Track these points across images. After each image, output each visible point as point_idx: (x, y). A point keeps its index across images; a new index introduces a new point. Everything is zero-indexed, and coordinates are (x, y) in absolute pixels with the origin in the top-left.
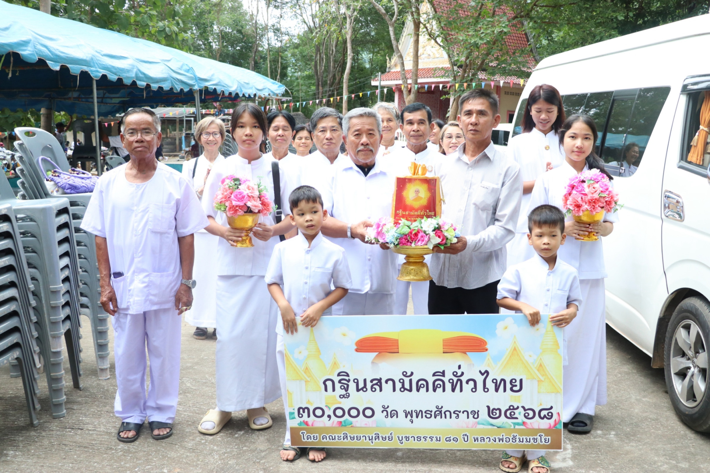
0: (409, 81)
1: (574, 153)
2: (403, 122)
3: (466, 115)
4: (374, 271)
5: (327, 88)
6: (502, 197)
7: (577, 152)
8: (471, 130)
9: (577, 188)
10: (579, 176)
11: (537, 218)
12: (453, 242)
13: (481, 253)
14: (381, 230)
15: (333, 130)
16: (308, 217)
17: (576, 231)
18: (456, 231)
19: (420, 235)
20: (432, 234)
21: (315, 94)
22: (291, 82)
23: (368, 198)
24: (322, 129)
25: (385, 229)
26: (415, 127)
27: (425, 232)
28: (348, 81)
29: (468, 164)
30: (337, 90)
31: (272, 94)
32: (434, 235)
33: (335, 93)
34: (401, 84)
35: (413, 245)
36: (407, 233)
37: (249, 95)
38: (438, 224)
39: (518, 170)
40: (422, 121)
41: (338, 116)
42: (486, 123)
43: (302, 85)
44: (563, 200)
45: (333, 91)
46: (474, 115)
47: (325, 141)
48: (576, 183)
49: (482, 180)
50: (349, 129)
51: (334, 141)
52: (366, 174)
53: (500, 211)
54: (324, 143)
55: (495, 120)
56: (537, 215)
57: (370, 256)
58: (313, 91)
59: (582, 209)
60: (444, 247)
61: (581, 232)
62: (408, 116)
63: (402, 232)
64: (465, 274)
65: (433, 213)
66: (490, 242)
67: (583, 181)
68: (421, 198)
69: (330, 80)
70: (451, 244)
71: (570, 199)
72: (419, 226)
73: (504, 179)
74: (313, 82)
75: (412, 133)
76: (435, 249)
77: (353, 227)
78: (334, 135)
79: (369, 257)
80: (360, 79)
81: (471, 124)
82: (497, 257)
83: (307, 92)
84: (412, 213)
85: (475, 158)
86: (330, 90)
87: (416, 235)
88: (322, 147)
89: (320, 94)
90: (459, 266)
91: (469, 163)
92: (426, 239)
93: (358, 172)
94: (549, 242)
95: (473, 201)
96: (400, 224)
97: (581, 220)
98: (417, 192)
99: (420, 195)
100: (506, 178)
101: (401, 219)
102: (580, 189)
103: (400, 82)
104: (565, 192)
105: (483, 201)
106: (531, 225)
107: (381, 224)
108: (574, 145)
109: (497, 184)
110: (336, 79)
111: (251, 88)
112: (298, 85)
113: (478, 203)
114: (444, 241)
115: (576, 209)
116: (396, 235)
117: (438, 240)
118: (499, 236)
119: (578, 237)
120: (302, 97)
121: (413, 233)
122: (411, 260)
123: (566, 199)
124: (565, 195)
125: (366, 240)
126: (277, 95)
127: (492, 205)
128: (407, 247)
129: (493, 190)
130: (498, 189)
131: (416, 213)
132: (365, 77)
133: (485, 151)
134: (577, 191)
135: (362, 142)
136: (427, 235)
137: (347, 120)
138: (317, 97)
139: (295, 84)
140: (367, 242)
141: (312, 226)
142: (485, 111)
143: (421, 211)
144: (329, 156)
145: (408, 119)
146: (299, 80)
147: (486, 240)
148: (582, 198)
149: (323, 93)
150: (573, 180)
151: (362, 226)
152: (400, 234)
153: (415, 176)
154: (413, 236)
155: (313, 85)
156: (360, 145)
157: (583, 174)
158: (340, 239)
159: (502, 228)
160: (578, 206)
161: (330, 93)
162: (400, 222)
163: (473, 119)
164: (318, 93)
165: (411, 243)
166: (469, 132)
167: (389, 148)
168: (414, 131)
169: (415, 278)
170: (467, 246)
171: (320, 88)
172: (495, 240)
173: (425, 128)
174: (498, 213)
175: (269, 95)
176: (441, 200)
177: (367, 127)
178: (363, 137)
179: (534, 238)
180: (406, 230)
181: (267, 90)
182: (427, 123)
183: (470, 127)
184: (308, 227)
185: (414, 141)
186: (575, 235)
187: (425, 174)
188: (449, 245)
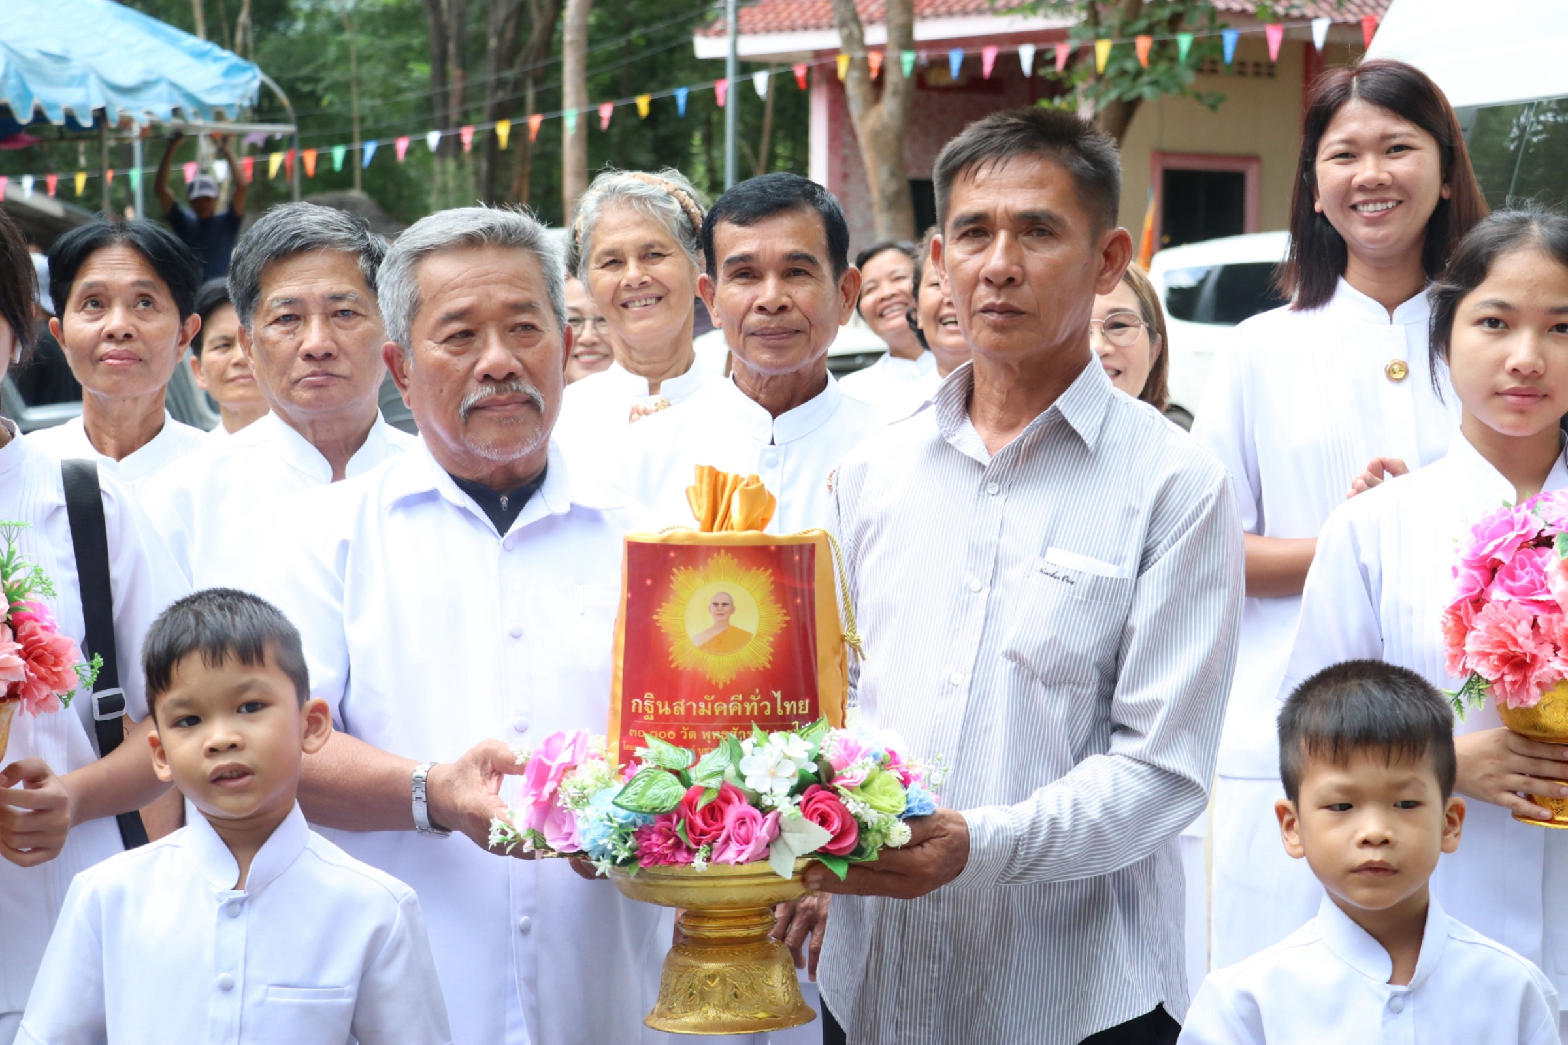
0: (876, 35)
1: (1499, 401)
2: (711, 267)
3: (964, 235)
4: (547, 984)
5: (486, 74)
6: (1140, 620)
7: (1513, 392)
8: (987, 310)
9: (1513, 577)
10: (1518, 517)
11: (1319, 719)
12: (891, 844)
13: (1047, 888)
14: (554, 794)
15: (335, 314)
16: (218, 731)
17: (1514, 780)
18: (914, 786)
19: (731, 814)
20: (788, 808)
21: (427, 105)
22: (312, 43)
23: (516, 637)
24: (283, 311)
25: (569, 788)
26: (769, 290)
27: (756, 801)
28: (583, 39)
29: (981, 466)
30: (537, 82)
31: (189, 109)
32: (797, 812)
33: (530, 95)
34: (835, 52)
35: (699, 862)
36: (670, 804)
37: (70, 118)
38: (818, 759)
39: (1213, 489)
40: (799, 265)
41: (362, 245)
42: (1056, 271)
43: (363, 59)
44: (1447, 632)
45: (518, 85)
46: (1002, 237)
47: (301, 367)
48: (1507, 549)
49: (1048, 542)
50: (415, 309)
51: (342, 367)
52: (503, 522)
53: (1132, 687)
54: (295, 375)
55: (1107, 255)
56: (1325, 705)
57: (529, 911)
58: (420, 85)
59: (1535, 675)
60: (852, 867)
61: (1540, 786)
62: (736, 239)
63: (646, 802)
64: (979, 993)
65: (804, 706)
66: (1082, 835)
67: (1544, 542)
68: (743, 637)
69: (500, 34)
70: (886, 848)
71: (1480, 625)
72: (730, 771)
73: (1149, 534)
74: (416, 42)
75: (754, 318)
76: (815, 877)
77: (439, 779)
78: (343, 336)
79: (523, 919)
80: (647, 23)
81: (988, 281)
82: (1130, 904)
83: (390, 93)
84: (703, 710)
85: (1012, 439)
86: (501, 84)
87: (714, 812)
88: (287, 394)
89: (454, 101)
90: (949, 955)
91: (986, 460)
92: (762, 831)
93: (464, 511)
94: (1389, 834)
95: (1004, 645)
96: (638, 761)
97: (1535, 727)
98: (723, 607)
99: (735, 621)
100: (1158, 530)
101: (649, 738)
102: (1525, 581)
103: (830, 39)
104: (1452, 591)
105: (1052, 643)
106: (1292, 757)
107: (554, 765)
108: (1500, 363)
109: (1118, 560)
110: (530, 29)
111: (81, 81)
112: (343, 58)
113: (1027, 653)
114: (851, 840)
115: (1508, 678)
116: (621, 816)
117: (820, 837)
118: (1126, 807)
119: (1526, 806)
120: (362, 119)
121: (702, 803)
122: (712, 930)
123: (1460, 628)
124: (1455, 608)
125: (494, 839)
126: (219, 116)
127: (1094, 658)
128: (677, 869)
129: (1098, 589)
130: (1123, 580)
131: (720, 708)
132: (674, 15)
133: (1059, 403)
134: (1511, 592)
135: (482, 366)
136: (765, 811)
137: (401, 265)
138: (438, 114)
139: (332, 52)
140: (499, 849)
141: (241, 772)
142: (1049, 216)
143: (746, 699)
144: (323, 436)
145: (736, 252)
146: (346, 36)
147: (1066, 824)
148: (1535, 625)
149: (465, 98)
150: (1492, 537)
151: (476, 773)
152: (638, 810)
153: (717, 535)
154: (699, 821)
155: (421, 56)
156: (473, 384)
157: (1541, 505)
158: (382, 839)
159: (1142, 768)
160: (1519, 664)
161: (501, 96)
162: (639, 751)
163: (995, 257)
164: (445, 97)
165: (691, 852)
166: (978, 320)
167: (667, 385)
168: (761, 309)
169: (727, 1016)
170: (972, 857)
171: (454, 71)
172: (1107, 828)
173: (814, 295)
174: (1124, 697)
175: (176, 112)
176: (843, 639)
177: (504, 295)
178: (486, 345)
179: (1314, 817)
180: (669, 792)
181: (163, 89)
182: (826, 269)
183: (985, 296)
184: (218, 778)
185: (766, 357)
186: (1509, 798)
187: (765, 522)
188: (875, 856)
